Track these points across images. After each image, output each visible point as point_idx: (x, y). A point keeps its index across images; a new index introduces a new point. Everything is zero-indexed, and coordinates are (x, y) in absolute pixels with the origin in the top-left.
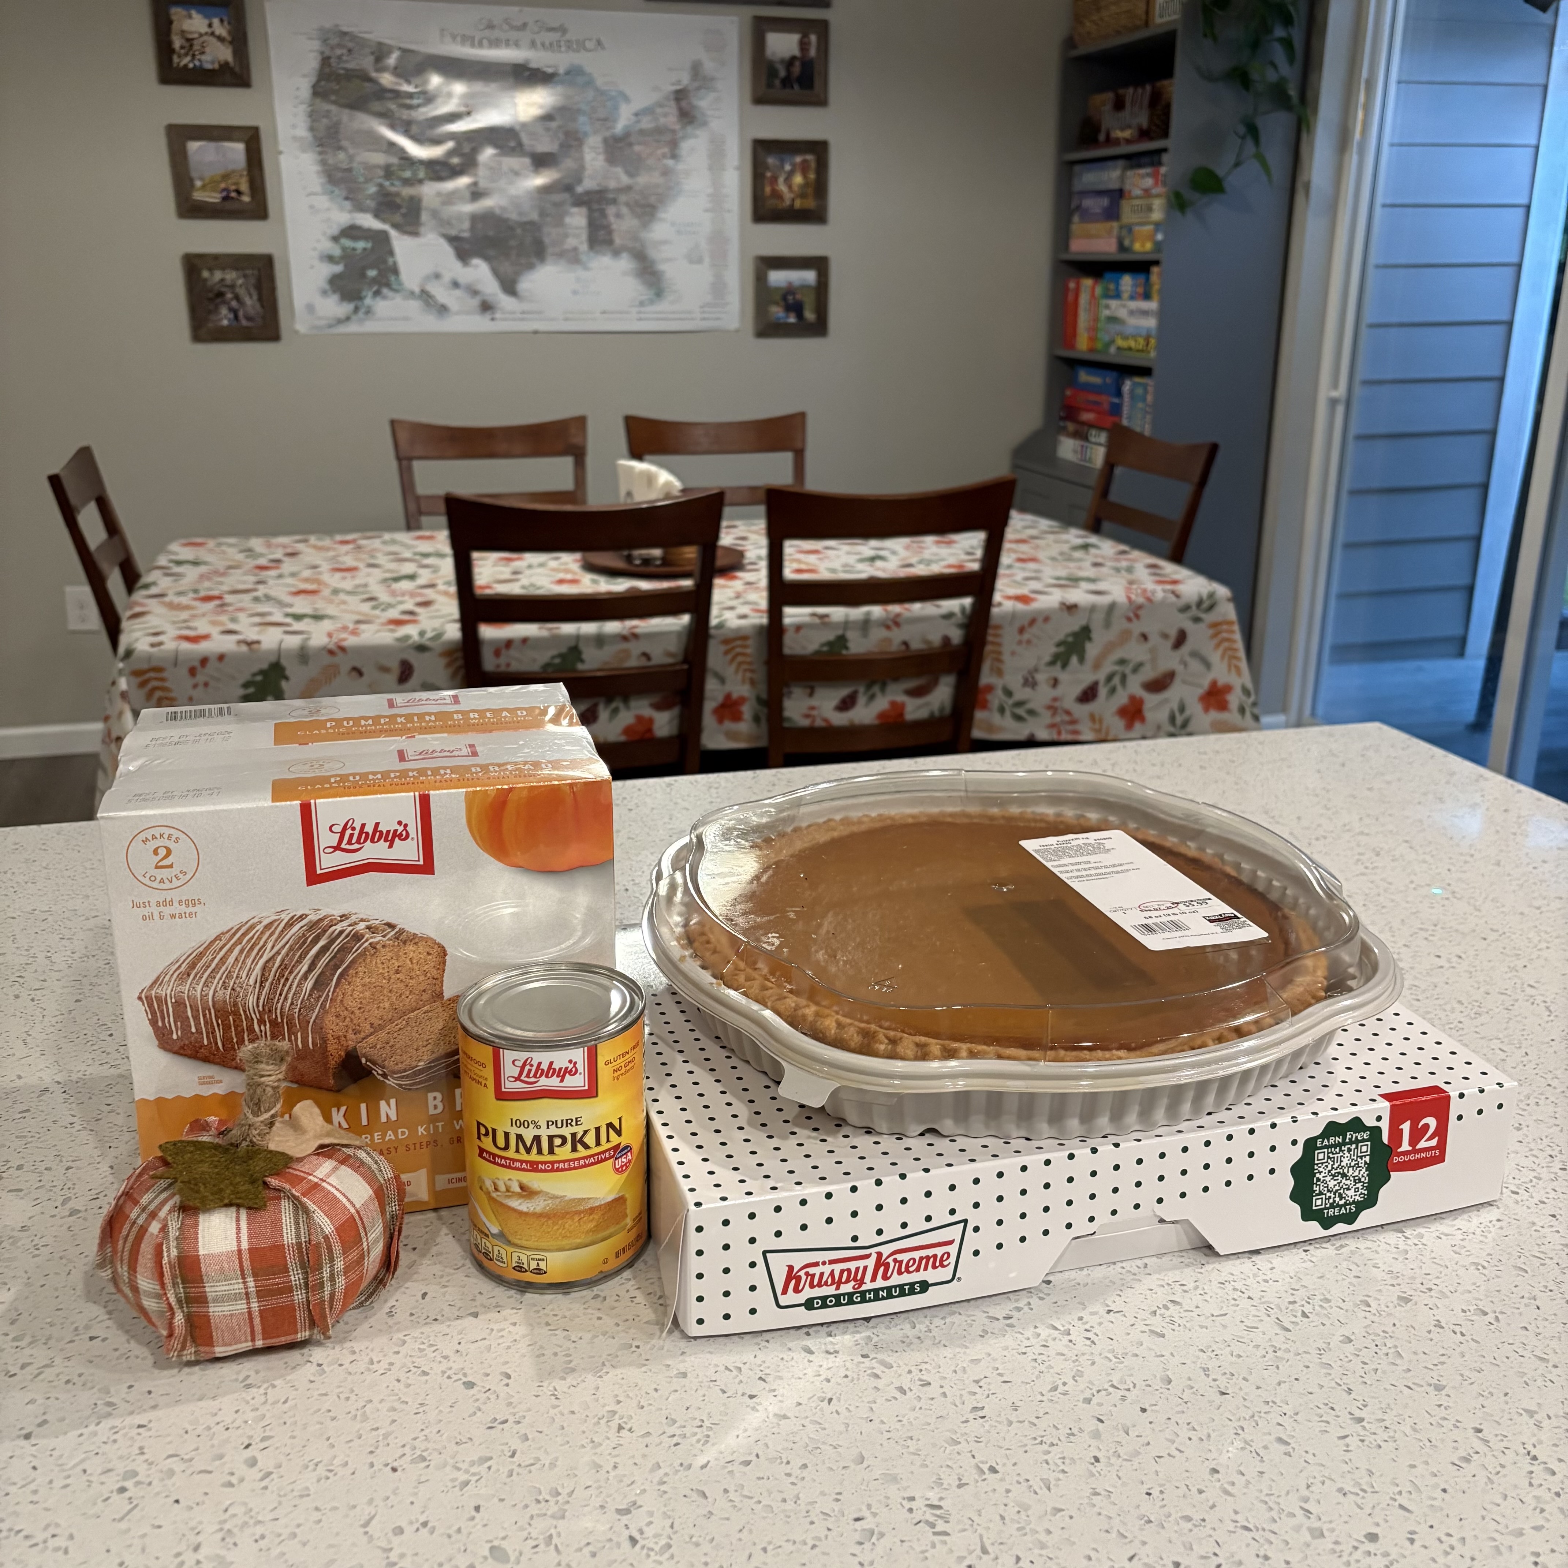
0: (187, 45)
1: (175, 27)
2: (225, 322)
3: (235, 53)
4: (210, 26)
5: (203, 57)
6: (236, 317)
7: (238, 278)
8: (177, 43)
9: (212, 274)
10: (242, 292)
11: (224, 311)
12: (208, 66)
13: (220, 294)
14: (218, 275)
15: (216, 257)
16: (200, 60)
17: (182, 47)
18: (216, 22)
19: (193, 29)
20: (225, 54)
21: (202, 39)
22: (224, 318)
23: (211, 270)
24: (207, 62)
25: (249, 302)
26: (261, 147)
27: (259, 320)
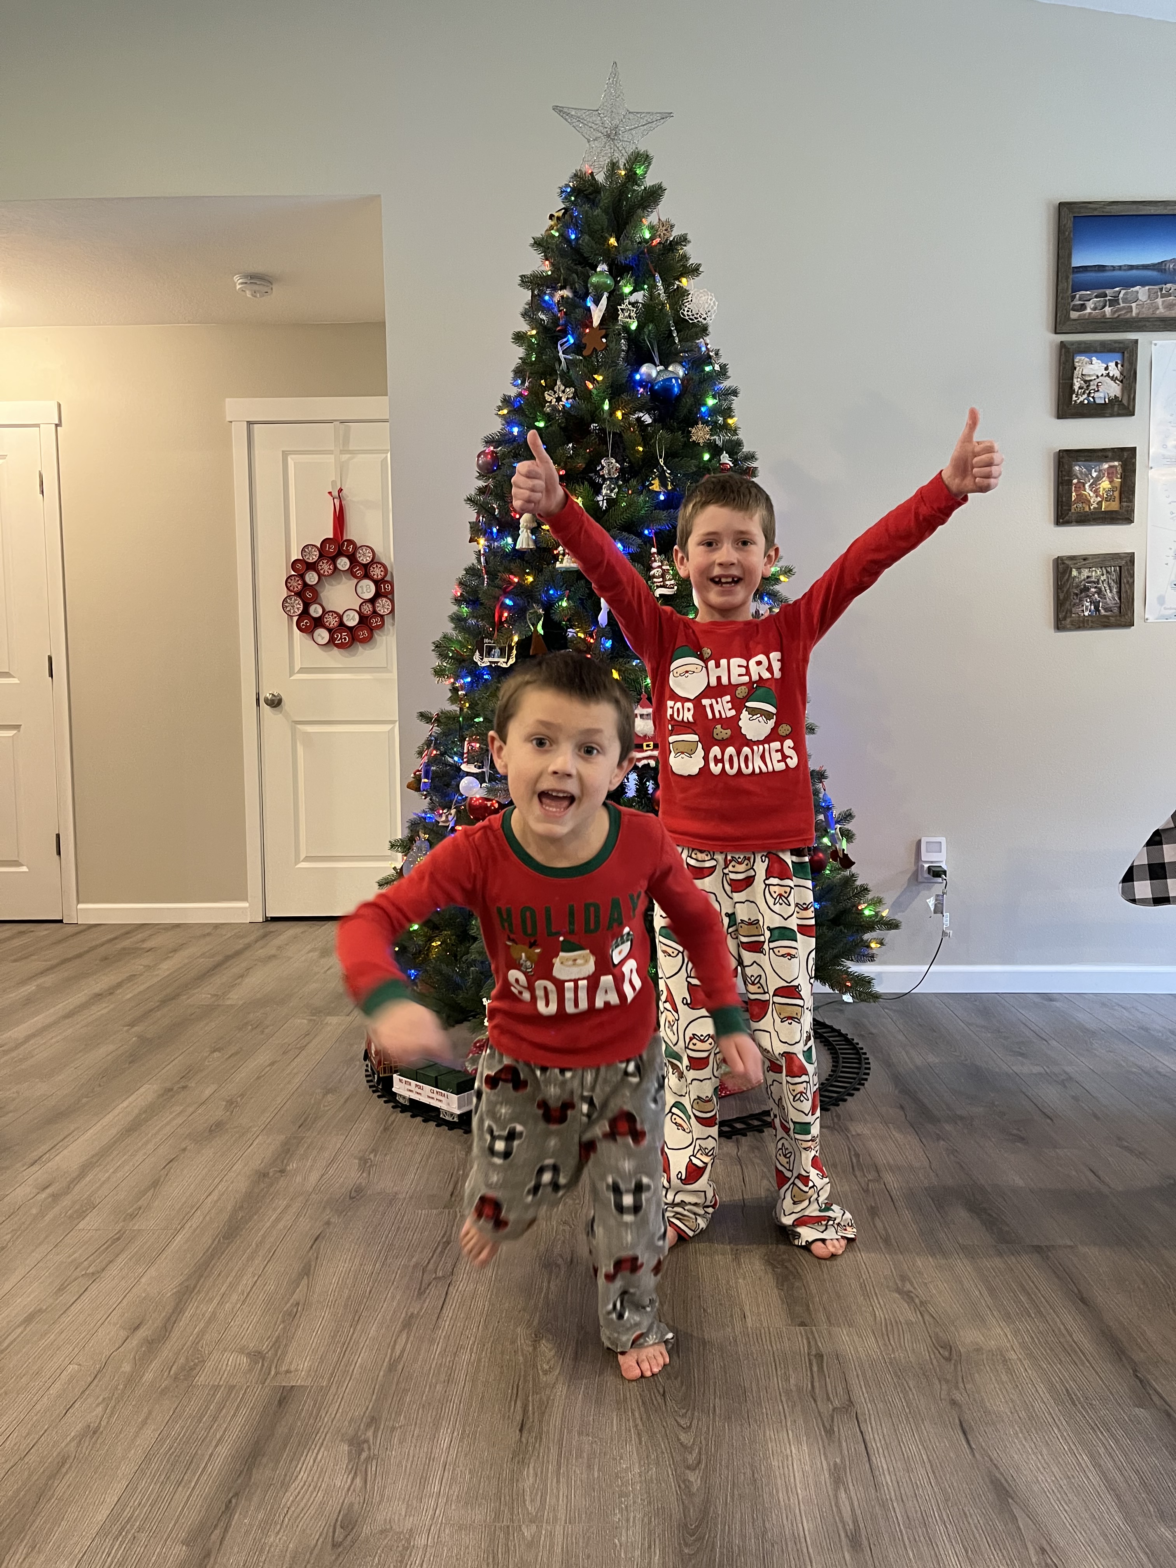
0: (1085, 386)
1: (1077, 372)
2: (1086, 614)
3: (1125, 388)
4: (1106, 369)
5: (1097, 395)
6: (1097, 609)
7: (1103, 575)
8: (1077, 385)
9: (1080, 573)
10: (1104, 586)
11: (1088, 604)
12: (1101, 401)
13: (1087, 589)
14: (1085, 573)
15: (1085, 558)
16: (1093, 397)
17: (1080, 388)
18: (1112, 365)
19: (1091, 373)
20: (1113, 389)
21: (1098, 380)
22: (1086, 609)
23: (1079, 568)
24: (1100, 398)
25: (1110, 595)
26: (1134, 464)
27: (1116, 610)
